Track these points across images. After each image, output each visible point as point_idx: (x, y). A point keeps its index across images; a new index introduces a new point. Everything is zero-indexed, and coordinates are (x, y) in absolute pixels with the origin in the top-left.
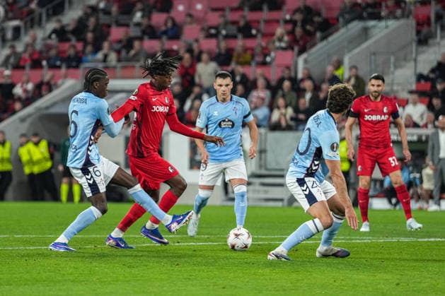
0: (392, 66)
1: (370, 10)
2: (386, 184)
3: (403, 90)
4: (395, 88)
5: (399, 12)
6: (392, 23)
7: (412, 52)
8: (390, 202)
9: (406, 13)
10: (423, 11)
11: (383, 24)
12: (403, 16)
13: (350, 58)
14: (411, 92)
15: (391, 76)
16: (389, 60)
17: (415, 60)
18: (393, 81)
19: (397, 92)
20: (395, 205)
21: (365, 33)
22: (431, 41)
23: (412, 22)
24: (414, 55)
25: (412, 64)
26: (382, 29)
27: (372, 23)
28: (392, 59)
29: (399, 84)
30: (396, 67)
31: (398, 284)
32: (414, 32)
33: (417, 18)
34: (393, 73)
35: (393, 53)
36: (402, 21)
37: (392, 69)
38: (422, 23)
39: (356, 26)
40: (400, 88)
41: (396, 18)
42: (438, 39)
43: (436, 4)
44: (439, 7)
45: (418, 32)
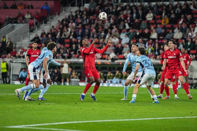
0: (22, 39)
1: (14, 20)
2: (20, 76)
3: (25, 46)
4: (23, 46)
5: (24, 21)
6: (22, 25)
7: (28, 34)
8: (21, 82)
9: (26, 22)
10: (31, 21)
11: (19, 25)
12: (25, 23)
13: (8, 36)
14: (28, 47)
15: (21, 42)
16: (21, 37)
17: (29, 37)
18: (22, 43)
19: (23, 47)
20: (22, 83)
21: (13, 28)
22: (34, 31)
23: (28, 25)
24: (29, 35)
25: (28, 38)
26: (19, 27)
27: (15, 25)
28: (22, 36)
29: (24, 45)
30: (23, 39)
31: (22, 108)
32: (29, 28)
33: (29, 23)
34: (22, 41)
35: (22, 35)
36: (25, 24)
37: (22, 40)
38: (31, 25)
39: (10, 25)
40: (24, 46)
41: (23, 23)
42: (36, 31)
43: (36, 19)
44: (36, 20)
45: (30, 28)
